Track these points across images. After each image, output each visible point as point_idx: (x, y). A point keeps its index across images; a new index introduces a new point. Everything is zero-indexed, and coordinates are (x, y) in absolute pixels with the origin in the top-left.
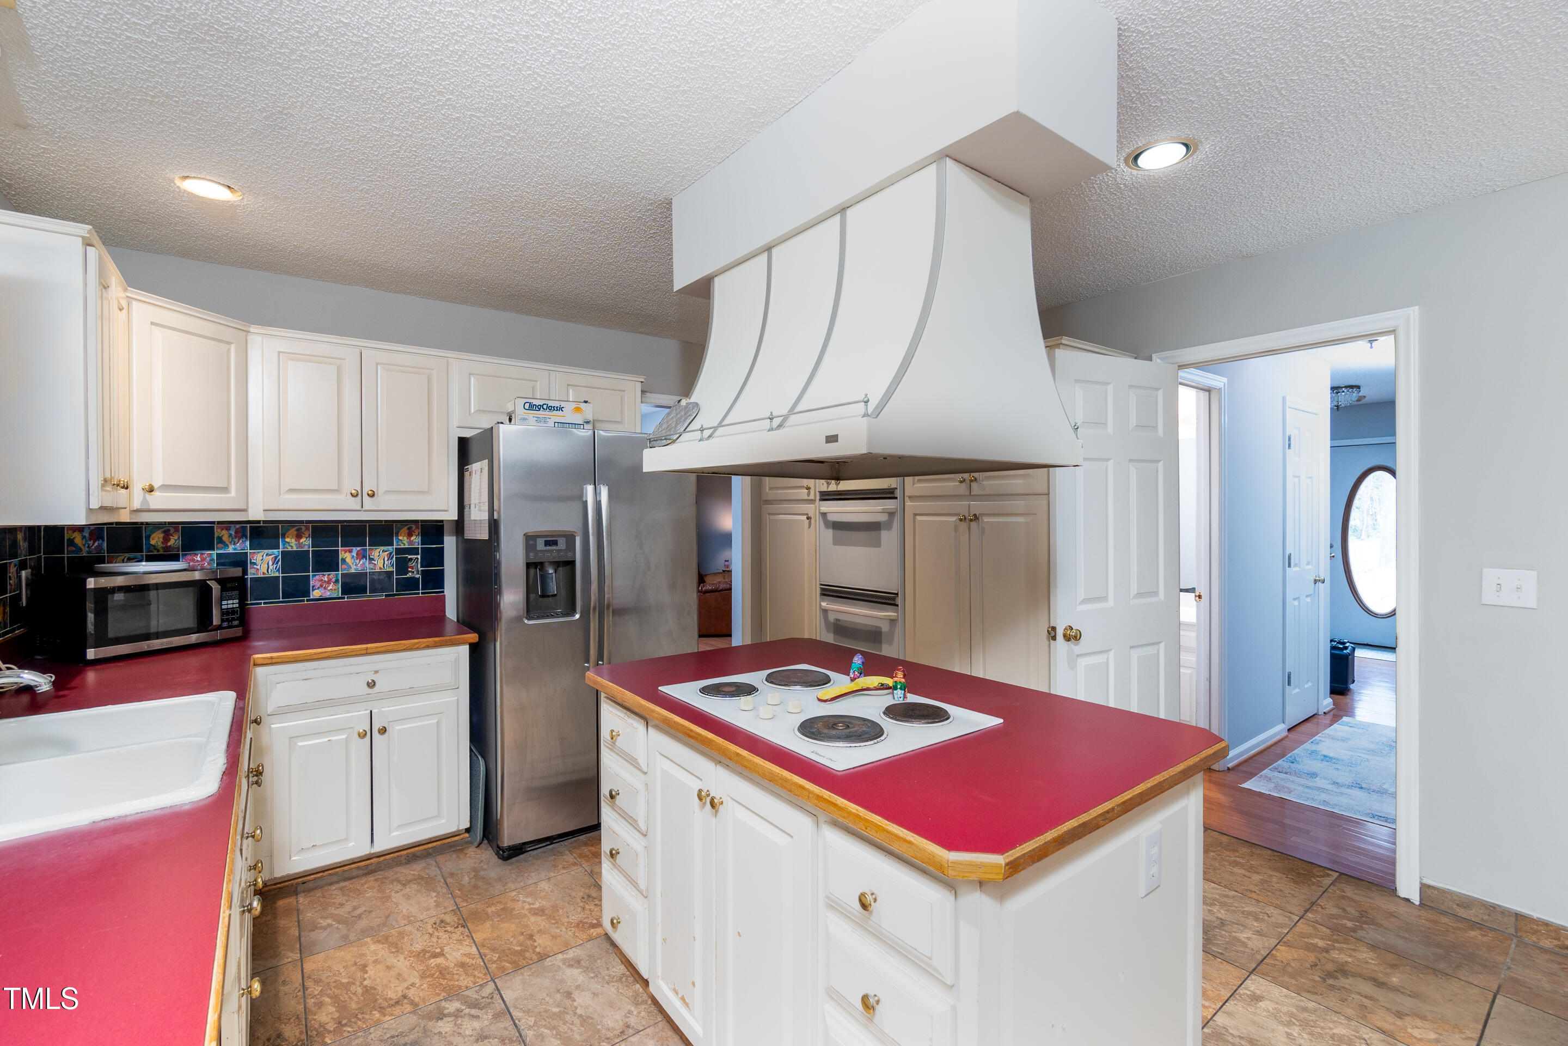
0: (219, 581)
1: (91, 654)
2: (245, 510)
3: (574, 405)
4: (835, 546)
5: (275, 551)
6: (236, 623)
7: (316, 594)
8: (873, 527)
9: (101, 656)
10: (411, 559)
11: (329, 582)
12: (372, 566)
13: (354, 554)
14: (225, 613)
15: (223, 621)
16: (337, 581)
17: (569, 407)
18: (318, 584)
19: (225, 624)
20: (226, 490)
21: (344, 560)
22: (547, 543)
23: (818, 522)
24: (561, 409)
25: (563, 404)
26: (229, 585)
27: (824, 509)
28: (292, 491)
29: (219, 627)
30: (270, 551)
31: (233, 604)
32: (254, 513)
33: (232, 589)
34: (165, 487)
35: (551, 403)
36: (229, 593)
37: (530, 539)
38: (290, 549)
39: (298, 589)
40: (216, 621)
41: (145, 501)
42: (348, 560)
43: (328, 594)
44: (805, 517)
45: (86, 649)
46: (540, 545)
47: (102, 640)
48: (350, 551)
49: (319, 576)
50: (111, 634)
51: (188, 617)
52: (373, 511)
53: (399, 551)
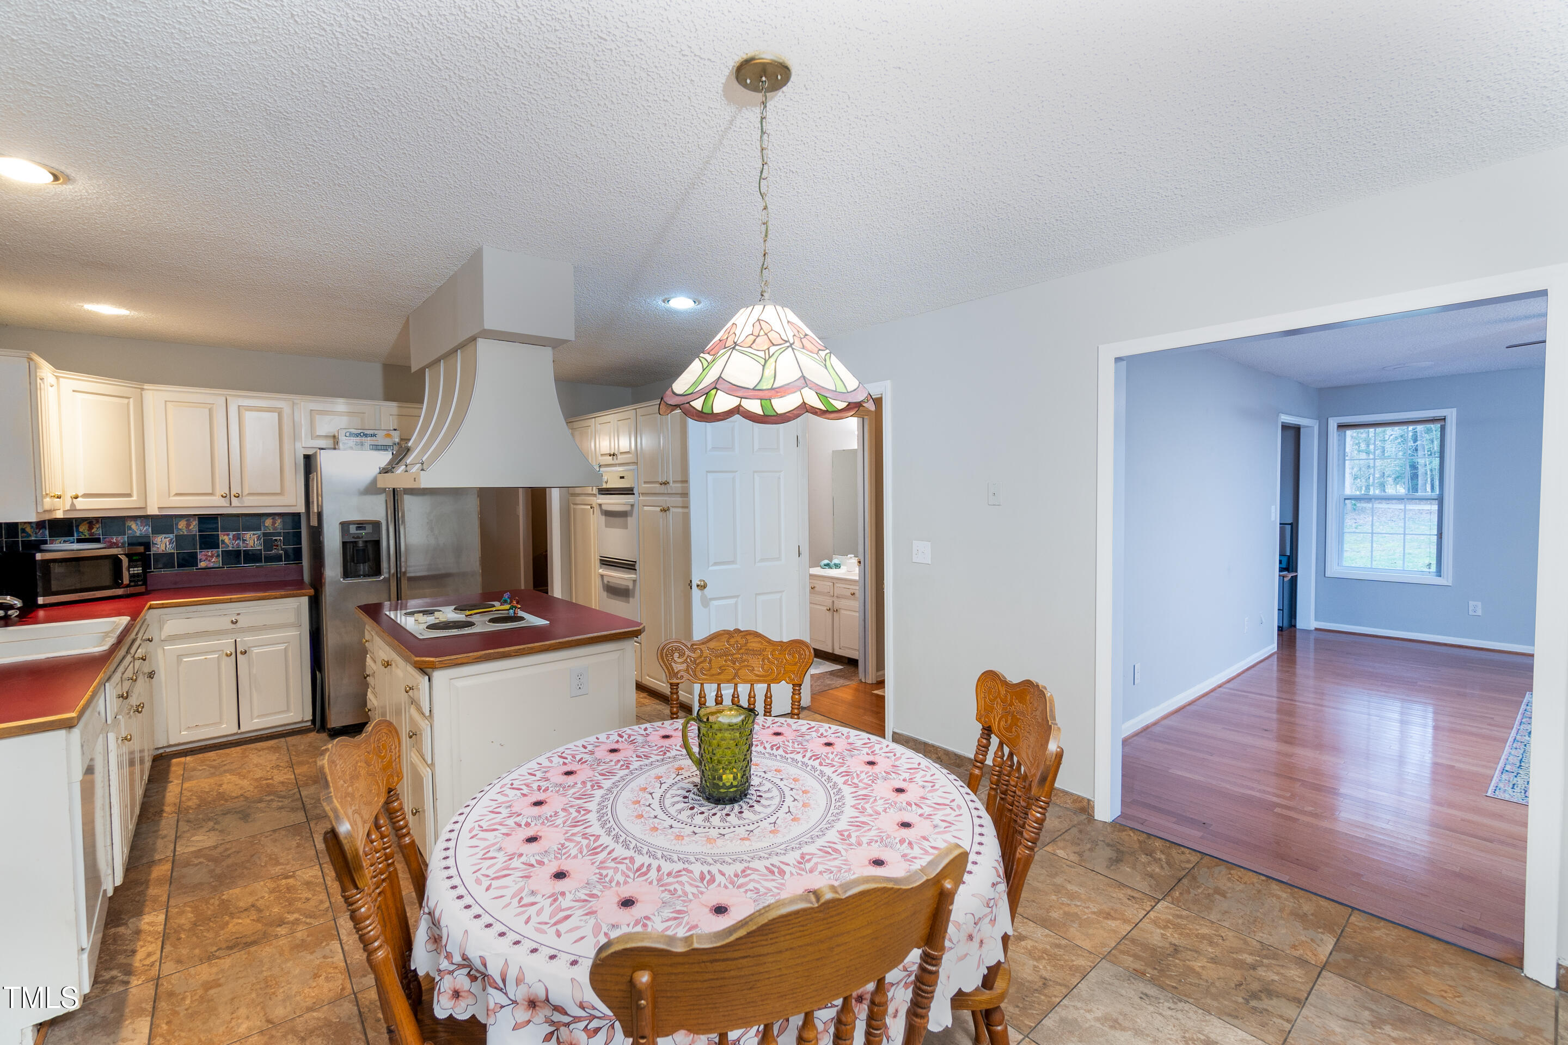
0: (126, 555)
1: (41, 600)
2: (145, 508)
3: (385, 432)
4: (608, 529)
5: (171, 536)
6: (140, 583)
7: (202, 564)
8: (623, 515)
9: (47, 602)
10: (276, 540)
11: (212, 556)
12: (245, 545)
13: (231, 536)
14: (132, 576)
15: (130, 581)
16: (218, 556)
17: (381, 434)
18: (204, 558)
19: (132, 584)
20: (129, 495)
21: (223, 541)
22: (358, 528)
23: (597, 510)
24: (375, 435)
25: (376, 432)
26: (134, 558)
27: (600, 501)
28: (177, 494)
29: (128, 586)
30: (167, 536)
31: (138, 570)
32: (153, 510)
33: (137, 561)
34: (86, 496)
35: (366, 432)
36: (135, 564)
37: (345, 526)
38: (181, 533)
39: (189, 560)
40: (126, 580)
41: (73, 504)
42: (227, 541)
43: (211, 565)
44: (589, 507)
45: (37, 597)
46: (353, 529)
47: (49, 592)
48: (228, 535)
49: (205, 552)
50: (54, 589)
51: (107, 579)
52: (237, 507)
53: (265, 535)
